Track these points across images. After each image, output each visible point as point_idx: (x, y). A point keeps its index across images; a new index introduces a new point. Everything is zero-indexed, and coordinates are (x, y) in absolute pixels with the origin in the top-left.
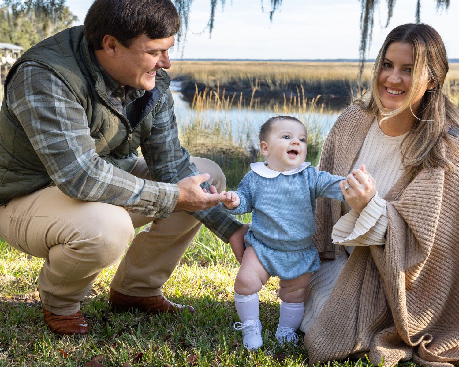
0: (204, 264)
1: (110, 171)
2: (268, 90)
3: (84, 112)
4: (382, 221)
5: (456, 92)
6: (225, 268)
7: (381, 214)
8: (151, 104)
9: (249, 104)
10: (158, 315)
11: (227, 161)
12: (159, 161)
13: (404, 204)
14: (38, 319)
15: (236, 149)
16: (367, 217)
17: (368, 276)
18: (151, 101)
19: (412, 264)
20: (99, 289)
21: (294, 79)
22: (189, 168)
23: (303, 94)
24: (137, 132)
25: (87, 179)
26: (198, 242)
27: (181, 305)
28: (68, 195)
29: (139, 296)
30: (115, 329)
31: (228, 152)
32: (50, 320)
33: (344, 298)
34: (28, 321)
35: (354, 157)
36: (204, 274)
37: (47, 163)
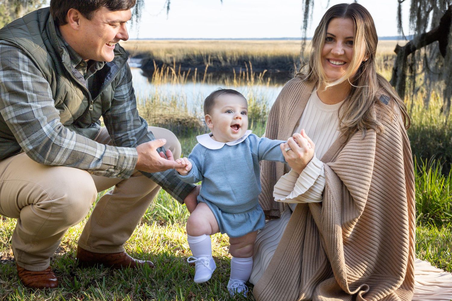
0: (162, 223)
1: (73, 138)
2: (219, 66)
3: (49, 86)
4: (320, 181)
5: (389, 66)
6: (182, 227)
7: (319, 174)
8: (109, 78)
9: (203, 79)
10: (121, 270)
11: (183, 130)
12: (119, 130)
13: (340, 165)
14: (12, 274)
15: (191, 119)
16: (306, 178)
17: (309, 233)
18: (109, 75)
19: (348, 220)
20: (67, 247)
21: (243, 56)
22: (147, 136)
23: (251, 69)
24: (98, 103)
25: (52, 146)
26: (157, 203)
27: (142, 261)
28: (36, 161)
29: (103, 252)
30: (82, 283)
31: (183, 122)
32: (23, 275)
33: (288, 253)
34: (3, 276)
35: (295, 123)
36: (163, 233)
37: (16, 132)
